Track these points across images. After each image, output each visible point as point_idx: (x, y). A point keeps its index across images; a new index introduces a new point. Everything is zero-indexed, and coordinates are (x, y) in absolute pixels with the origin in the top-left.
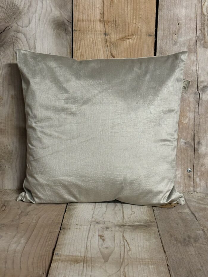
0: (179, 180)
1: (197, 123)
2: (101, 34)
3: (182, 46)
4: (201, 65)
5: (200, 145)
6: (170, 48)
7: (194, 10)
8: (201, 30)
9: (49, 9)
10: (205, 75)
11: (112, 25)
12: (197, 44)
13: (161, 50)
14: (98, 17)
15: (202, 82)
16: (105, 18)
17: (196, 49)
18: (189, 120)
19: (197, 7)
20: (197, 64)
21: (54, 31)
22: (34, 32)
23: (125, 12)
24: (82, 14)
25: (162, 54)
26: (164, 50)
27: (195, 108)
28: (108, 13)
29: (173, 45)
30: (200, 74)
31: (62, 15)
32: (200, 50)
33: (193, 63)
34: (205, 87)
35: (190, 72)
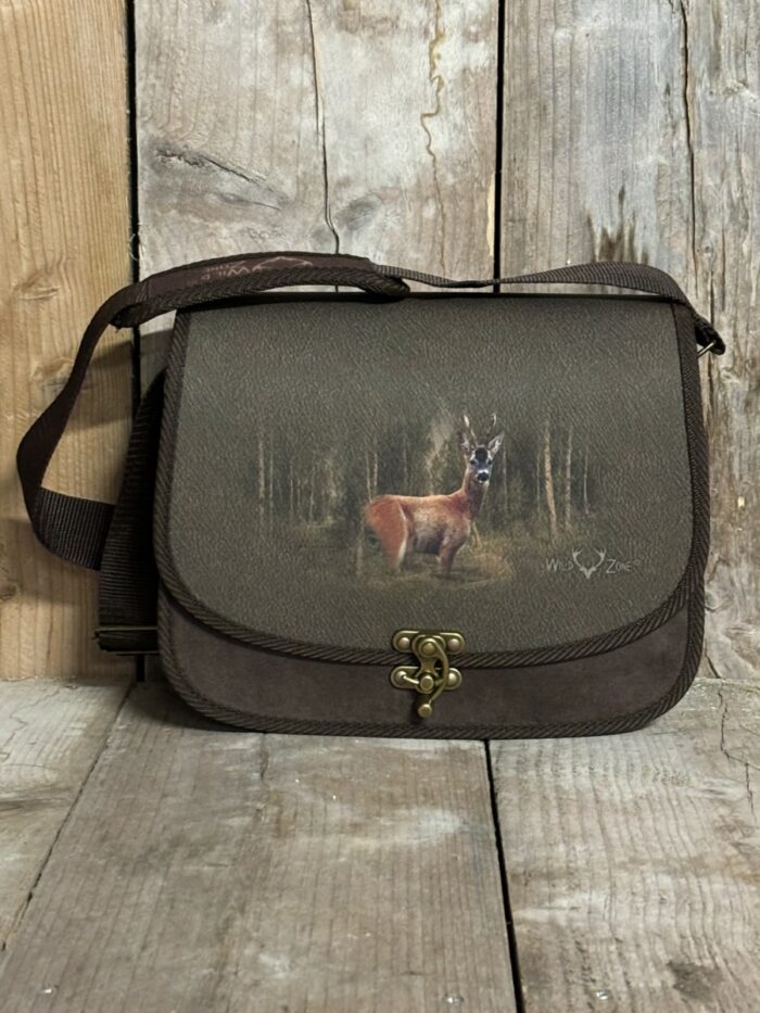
3: (247, 22)
4: (333, 109)
6: (195, 34)
10: (356, 154)
12: (313, 15)
13: (157, 41)
15: (345, 183)
17: (308, 36)
20: (317, 106)
25: (162, 59)
26: (169, 41)
29: (206, 20)
30: (334, 147)
32: (328, 43)
33: (301, 101)
34: (360, 208)
35: (289, 138)
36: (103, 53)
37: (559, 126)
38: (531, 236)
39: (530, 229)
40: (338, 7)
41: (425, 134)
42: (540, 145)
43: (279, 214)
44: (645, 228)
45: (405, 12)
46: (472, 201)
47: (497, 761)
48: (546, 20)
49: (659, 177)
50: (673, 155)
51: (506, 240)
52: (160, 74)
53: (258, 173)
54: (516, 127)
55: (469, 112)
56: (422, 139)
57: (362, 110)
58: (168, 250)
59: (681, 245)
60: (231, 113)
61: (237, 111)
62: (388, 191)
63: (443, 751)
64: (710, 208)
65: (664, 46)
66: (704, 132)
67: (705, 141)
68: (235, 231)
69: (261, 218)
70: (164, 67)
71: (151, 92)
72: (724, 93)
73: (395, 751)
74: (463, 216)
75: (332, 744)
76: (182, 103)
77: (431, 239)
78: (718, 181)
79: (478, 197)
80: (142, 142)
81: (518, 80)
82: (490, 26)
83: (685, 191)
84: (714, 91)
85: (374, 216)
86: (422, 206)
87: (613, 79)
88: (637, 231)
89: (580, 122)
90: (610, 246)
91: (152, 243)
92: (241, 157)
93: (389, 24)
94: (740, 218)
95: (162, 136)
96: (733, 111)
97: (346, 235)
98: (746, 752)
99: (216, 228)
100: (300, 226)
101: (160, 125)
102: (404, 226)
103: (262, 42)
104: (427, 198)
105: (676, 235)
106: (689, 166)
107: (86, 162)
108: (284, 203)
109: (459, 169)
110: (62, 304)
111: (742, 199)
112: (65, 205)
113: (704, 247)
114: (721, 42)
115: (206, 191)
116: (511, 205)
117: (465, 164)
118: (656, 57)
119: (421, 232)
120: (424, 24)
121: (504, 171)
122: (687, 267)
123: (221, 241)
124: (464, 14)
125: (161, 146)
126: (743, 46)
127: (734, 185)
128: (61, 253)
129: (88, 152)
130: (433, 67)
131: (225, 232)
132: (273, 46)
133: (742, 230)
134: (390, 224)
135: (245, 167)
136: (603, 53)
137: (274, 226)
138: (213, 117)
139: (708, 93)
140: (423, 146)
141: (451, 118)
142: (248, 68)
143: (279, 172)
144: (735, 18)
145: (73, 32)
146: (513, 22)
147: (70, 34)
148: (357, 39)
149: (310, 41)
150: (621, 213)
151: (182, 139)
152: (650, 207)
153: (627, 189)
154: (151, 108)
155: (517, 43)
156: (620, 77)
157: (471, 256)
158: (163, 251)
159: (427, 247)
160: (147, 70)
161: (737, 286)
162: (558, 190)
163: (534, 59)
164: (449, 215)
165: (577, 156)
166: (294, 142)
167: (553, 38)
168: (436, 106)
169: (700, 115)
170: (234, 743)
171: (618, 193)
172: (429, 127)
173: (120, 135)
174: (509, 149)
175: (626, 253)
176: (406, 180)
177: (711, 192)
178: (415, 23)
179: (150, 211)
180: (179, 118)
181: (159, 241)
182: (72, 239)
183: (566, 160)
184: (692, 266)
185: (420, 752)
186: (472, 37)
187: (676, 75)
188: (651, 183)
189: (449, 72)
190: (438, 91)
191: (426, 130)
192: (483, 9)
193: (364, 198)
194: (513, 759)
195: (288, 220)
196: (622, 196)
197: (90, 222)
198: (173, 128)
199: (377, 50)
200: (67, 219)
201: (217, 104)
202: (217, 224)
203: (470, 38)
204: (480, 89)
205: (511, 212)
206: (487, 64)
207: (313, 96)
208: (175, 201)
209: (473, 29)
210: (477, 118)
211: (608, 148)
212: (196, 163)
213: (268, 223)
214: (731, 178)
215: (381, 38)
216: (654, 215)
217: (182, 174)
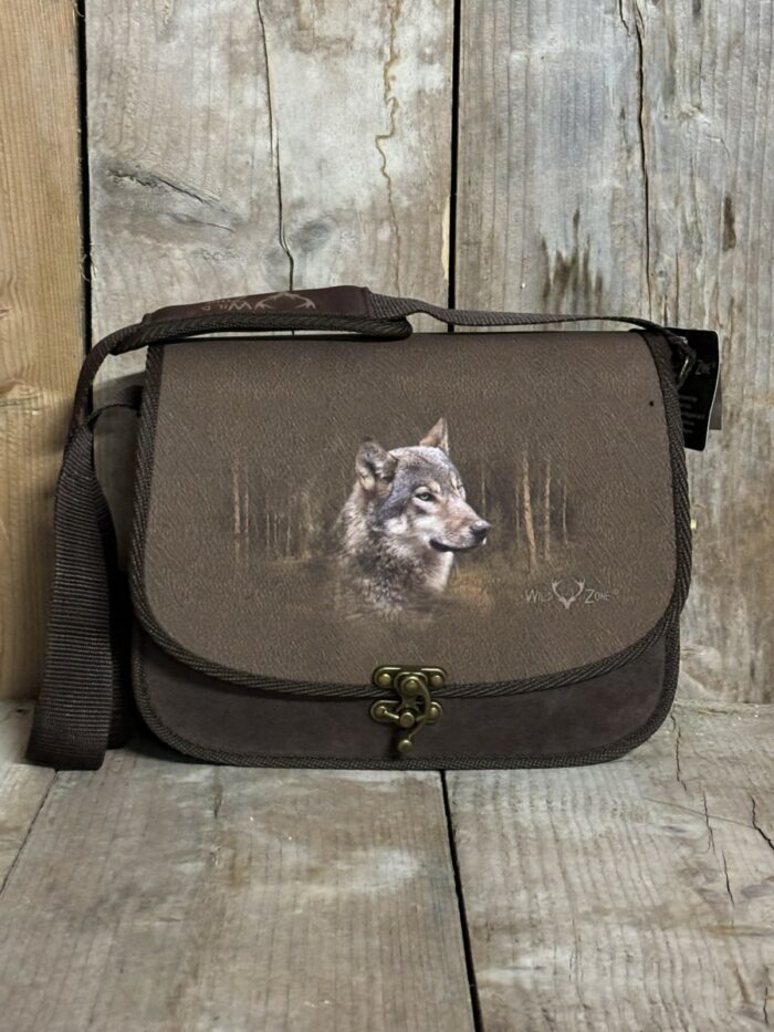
3: (199, 41)
4: (287, 130)
6: (147, 52)
10: (310, 175)
12: (267, 35)
13: (108, 60)
15: (300, 204)
17: (261, 56)
25: (113, 78)
26: (121, 60)
29: (159, 39)
30: (288, 168)
32: (282, 63)
34: (314, 230)
35: (243, 159)
36: (53, 71)
37: (515, 149)
38: (486, 259)
39: (484, 254)
40: (292, 27)
41: (381, 156)
42: (495, 168)
43: (233, 235)
44: (599, 252)
45: (360, 33)
46: (426, 223)
47: (454, 794)
48: (501, 42)
49: (613, 201)
50: (628, 179)
51: (461, 262)
52: (112, 93)
53: (211, 194)
54: (470, 149)
55: (423, 134)
56: (376, 161)
57: (317, 131)
58: (121, 271)
59: (635, 269)
60: (184, 133)
61: (190, 131)
62: (343, 213)
63: (398, 781)
64: (664, 232)
65: (619, 69)
66: (659, 155)
67: (660, 166)
68: (188, 251)
69: (214, 239)
70: (115, 85)
71: (102, 111)
72: (679, 117)
73: (350, 782)
74: (418, 239)
75: (286, 776)
76: (134, 123)
77: (385, 262)
78: (672, 205)
79: (433, 219)
80: (93, 163)
81: (473, 103)
82: (445, 49)
83: (639, 216)
84: (669, 115)
85: (329, 238)
86: (376, 229)
87: (568, 102)
88: (592, 255)
89: (535, 145)
90: (565, 271)
91: (105, 264)
92: (194, 178)
93: (344, 45)
94: (694, 244)
95: (113, 156)
96: (687, 136)
97: (300, 256)
98: (703, 782)
99: (169, 249)
100: (254, 248)
101: (112, 144)
102: (359, 249)
103: (215, 61)
104: (382, 221)
105: (631, 257)
106: (644, 190)
107: (36, 181)
108: (238, 224)
109: (414, 191)
110: (13, 326)
111: (696, 223)
112: (15, 225)
113: (657, 271)
114: (676, 67)
115: (159, 212)
116: (466, 228)
117: (420, 187)
118: (611, 81)
119: (375, 255)
120: (379, 44)
121: (459, 194)
122: (641, 291)
123: (176, 263)
124: (419, 36)
125: (112, 166)
126: (698, 70)
127: (688, 210)
128: (12, 274)
129: (39, 171)
130: (388, 88)
131: (178, 253)
132: (227, 66)
133: (696, 256)
134: (345, 246)
135: (198, 188)
136: (558, 76)
137: (228, 248)
138: (165, 138)
139: (662, 117)
140: (378, 169)
141: (406, 140)
142: (201, 87)
143: (234, 194)
144: (690, 41)
145: (23, 49)
146: (468, 44)
147: (20, 52)
148: (311, 60)
149: (264, 61)
150: (576, 237)
151: (134, 160)
152: (605, 233)
153: (582, 212)
154: (103, 128)
155: (473, 65)
156: (575, 100)
157: (426, 279)
158: (115, 272)
159: (382, 270)
160: (98, 89)
161: (690, 310)
162: (512, 213)
163: (489, 82)
164: (403, 238)
165: (531, 180)
166: (248, 163)
167: (508, 60)
168: (391, 127)
169: (654, 138)
170: (187, 774)
171: (572, 217)
172: (384, 149)
173: (71, 155)
174: (464, 172)
175: (581, 276)
176: (361, 202)
177: (665, 216)
178: (370, 43)
179: (102, 233)
180: (132, 138)
181: (111, 262)
182: (23, 259)
183: (522, 184)
184: (646, 290)
185: (375, 784)
186: (427, 59)
187: (631, 99)
188: (606, 207)
189: (405, 94)
190: (393, 112)
191: (381, 152)
192: (437, 30)
193: (318, 220)
194: (469, 791)
195: (243, 240)
196: (576, 219)
197: (41, 242)
198: (125, 148)
199: (332, 71)
200: (17, 239)
201: (170, 124)
202: (170, 245)
203: (425, 59)
204: (435, 112)
205: (466, 235)
206: (442, 86)
207: (266, 118)
208: (127, 221)
209: (428, 51)
210: (432, 141)
211: (563, 172)
212: (149, 184)
213: (222, 244)
214: (686, 202)
215: (337, 60)
216: (608, 239)
217: (134, 194)
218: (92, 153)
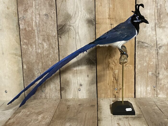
0: (150, 92)
1: (157, 64)
2: (109, 25)
4: (158, 36)
5: (159, 74)
7: (153, 11)
8: (157, 20)
9: (84, 14)
10: (160, 41)
11: (114, 20)
12: (156, 26)
14: (107, 17)
15: (159, 44)
16: (111, 17)
17: (155, 29)
18: (153, 63)
19: (155, 9)
20: (156, 36)
21: (87, 24)
22: (78, 26)
23: (120, 13)
24: (100, 16)
27: (156, 57)
28: (112, 15)
29: (144, 28)
30: (158, 40)
31: (90, 17)
32: (158, 29)
33: (154, 36)
34: (161, 47)
35: (153, 40)
60: (146, 37)
91: (137, 51)
92: (147, 42)
108: (152, 46)
115: (143, 46)
131: (145, 50)
137: (151, 49)
179: (137, 48)
181: (138, 51)
208: (140, 47)
217: (141, 44)
218: (136, 40)
